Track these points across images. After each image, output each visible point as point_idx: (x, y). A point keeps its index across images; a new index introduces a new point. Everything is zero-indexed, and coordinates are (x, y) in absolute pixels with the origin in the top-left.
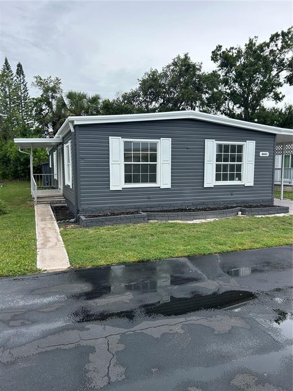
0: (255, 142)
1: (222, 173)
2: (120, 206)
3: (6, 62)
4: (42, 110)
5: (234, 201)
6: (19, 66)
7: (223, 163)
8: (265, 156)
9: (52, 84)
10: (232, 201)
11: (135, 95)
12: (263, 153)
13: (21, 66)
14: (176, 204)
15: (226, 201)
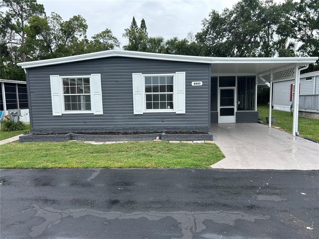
0: (185, 72)
1: (152, 102)
2: (60, 128)
3: (134, 19)
5: (164, 127)
6: (143, 21)
7: (152, 93)
8: (197, 85)
10: (162, 127)
12: (196, 82)
13: (144, 21)
14: (108, 128)
15: (156, 127)
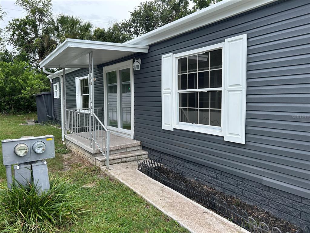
4: (27, 34)
9: (41, 4)
11: (126, 26)
